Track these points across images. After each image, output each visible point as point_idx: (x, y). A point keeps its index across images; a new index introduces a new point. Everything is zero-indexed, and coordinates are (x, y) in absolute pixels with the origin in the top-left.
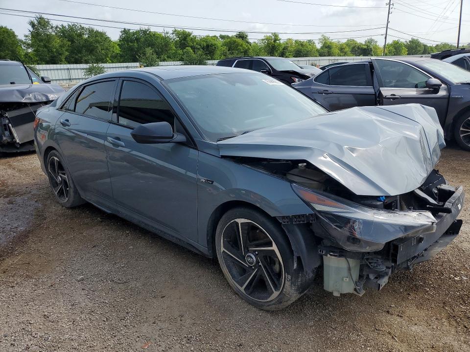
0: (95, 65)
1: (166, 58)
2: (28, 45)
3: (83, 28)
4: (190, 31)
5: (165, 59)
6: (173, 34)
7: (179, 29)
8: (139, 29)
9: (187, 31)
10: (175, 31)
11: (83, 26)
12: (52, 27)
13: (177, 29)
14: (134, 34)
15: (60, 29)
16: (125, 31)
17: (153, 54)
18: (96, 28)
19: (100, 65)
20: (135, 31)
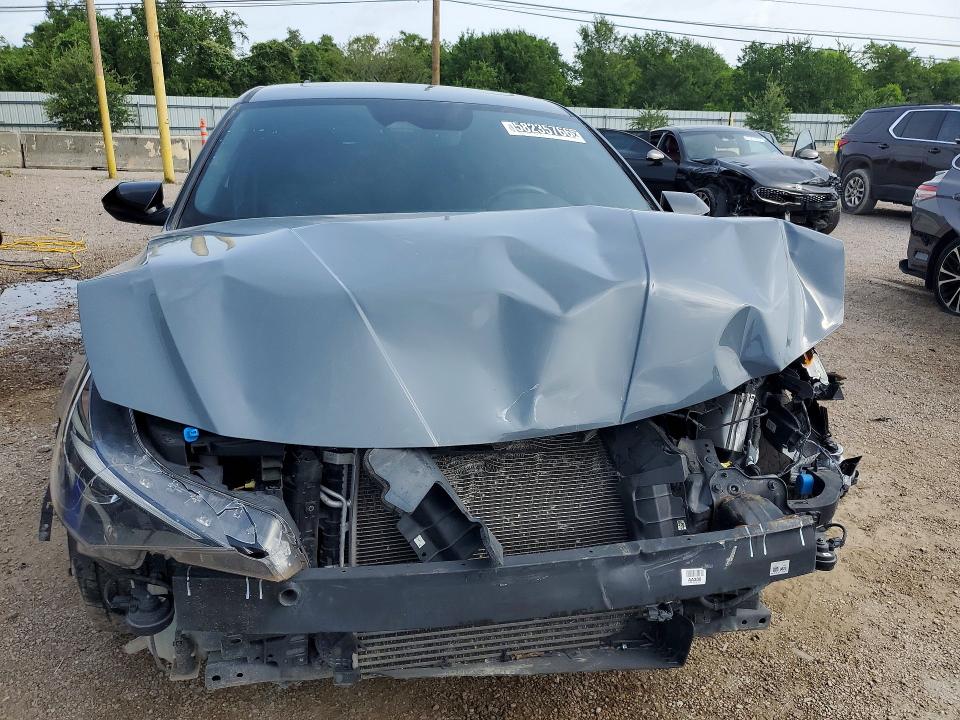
0: (653, 112)
1: (831, 106)
2: (576, 72)
3: (670, 41)
4: (908, 47)
5: (829, 109)
6: (865, 52)
7: (882, 43)
8: (785, 43)
9: (901, 46)
10: (873, 45)
11: (670, 35)
12: (616, 39)
13: (876, 42)
14: (772, 52)
15: (630, 42)
16: (754, 48)
17: (779, 96)
18: (695, 41)
19: (663, 112)
20: (774, 47)
